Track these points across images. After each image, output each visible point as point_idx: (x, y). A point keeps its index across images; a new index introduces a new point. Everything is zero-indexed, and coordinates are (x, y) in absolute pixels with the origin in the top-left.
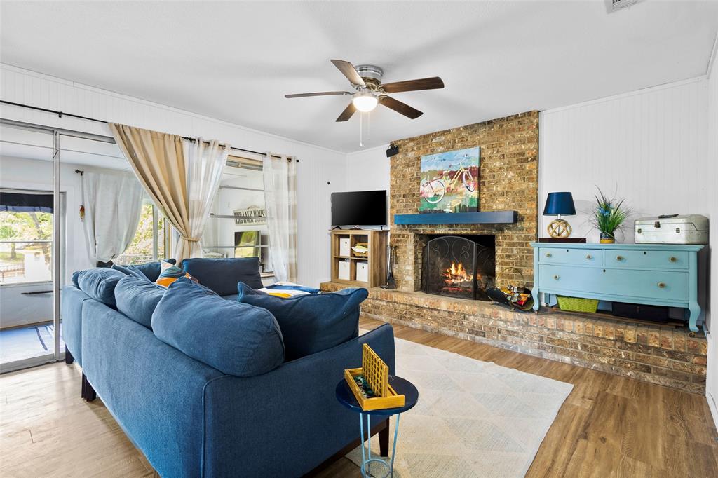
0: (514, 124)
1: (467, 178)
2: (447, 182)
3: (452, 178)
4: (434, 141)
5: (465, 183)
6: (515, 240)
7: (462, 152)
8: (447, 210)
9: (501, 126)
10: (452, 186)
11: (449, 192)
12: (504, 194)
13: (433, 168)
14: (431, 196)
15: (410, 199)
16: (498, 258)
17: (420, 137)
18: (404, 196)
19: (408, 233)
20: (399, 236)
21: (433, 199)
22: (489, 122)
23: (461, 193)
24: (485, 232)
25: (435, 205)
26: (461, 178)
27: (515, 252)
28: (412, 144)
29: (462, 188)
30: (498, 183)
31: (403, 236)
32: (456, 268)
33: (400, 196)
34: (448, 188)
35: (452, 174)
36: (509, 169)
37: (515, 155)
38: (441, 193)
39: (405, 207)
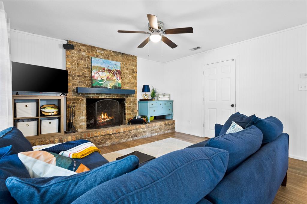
0: (131, 58)
1: (116, 74)
2: (108, 74)
3: (110, 73)
4: (98, 51)
5: (116, 76)
6: (132, 100)
7: (114, 62)
8: (108, 87)
9: (127, 57)
10: (110, 76)
11: (109, 79)
12: (128, 83)
13: (99, 65)
14: (99, 79)
15: (83, 79)
16: (126, 108)
17: (89, 46)
18: (79, 76)
19: (82, 98)
20: (75, 99)
21: (100, 81)
22: (123, 54)
23: (114, 80)
24: (122, 97)
25: (102, 84)
26: (114, 73)
27: (132, 105)
28: (84, 48)
29: (114, 78)
30: (126, 78)
31: (78, 100)
32: (104, 115)
33: (75, 76)
34: (108, 77)
35: (110, 71)
36: (130, 74)
37: (132, 70)
38: (105, 79)
39: (79, 82)
